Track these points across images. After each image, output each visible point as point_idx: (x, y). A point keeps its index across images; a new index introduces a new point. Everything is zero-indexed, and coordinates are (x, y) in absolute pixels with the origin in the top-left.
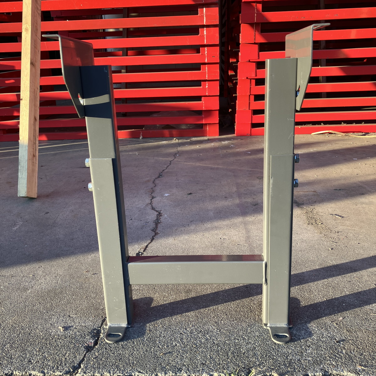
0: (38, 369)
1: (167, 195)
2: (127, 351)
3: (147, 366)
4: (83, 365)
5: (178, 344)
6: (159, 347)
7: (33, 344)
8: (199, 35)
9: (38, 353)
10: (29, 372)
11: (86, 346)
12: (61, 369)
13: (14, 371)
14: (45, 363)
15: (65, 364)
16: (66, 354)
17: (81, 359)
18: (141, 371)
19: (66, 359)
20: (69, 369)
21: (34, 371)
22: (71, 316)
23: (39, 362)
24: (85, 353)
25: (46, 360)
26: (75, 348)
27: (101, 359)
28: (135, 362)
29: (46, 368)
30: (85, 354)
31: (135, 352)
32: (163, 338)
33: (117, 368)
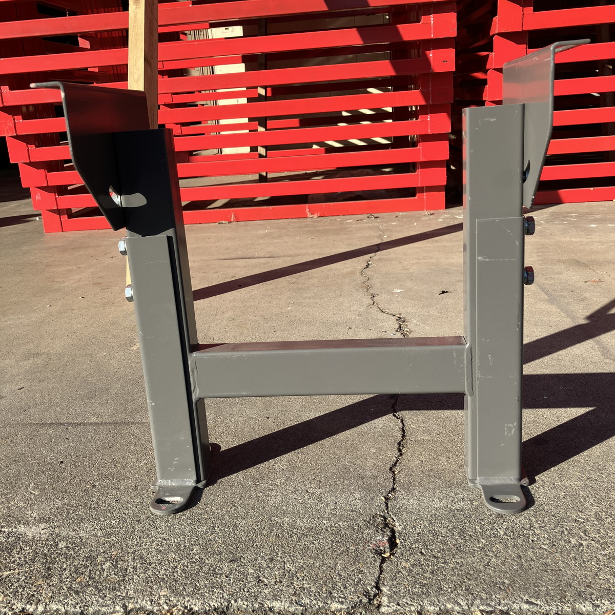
0: (287, 596)
1: (399, 291)
2: (474, 557)
3: (540, 590)
4: (388, 588)
5: (584, 543)
7: (252, 546)
8: (421, 23)
9: (271, 565)
10: (268, 602)
12: (340, 597)
13: (233, 602)
14: (298, 585)
16: (336, 565)
17: (376, 575)
18: (533, 600)
19: (340, 575)
20: (359, 597)
21: (279, 602)
22: (311, 491)
23: (281, 582)
24: (378, 564)
25: (295, 579)
26: (351, 553)
27: (423, 575)
28: (506, 581)
29: (304, 594)
30: (381, 567)
31: (494, 560)
33: (472, 594)
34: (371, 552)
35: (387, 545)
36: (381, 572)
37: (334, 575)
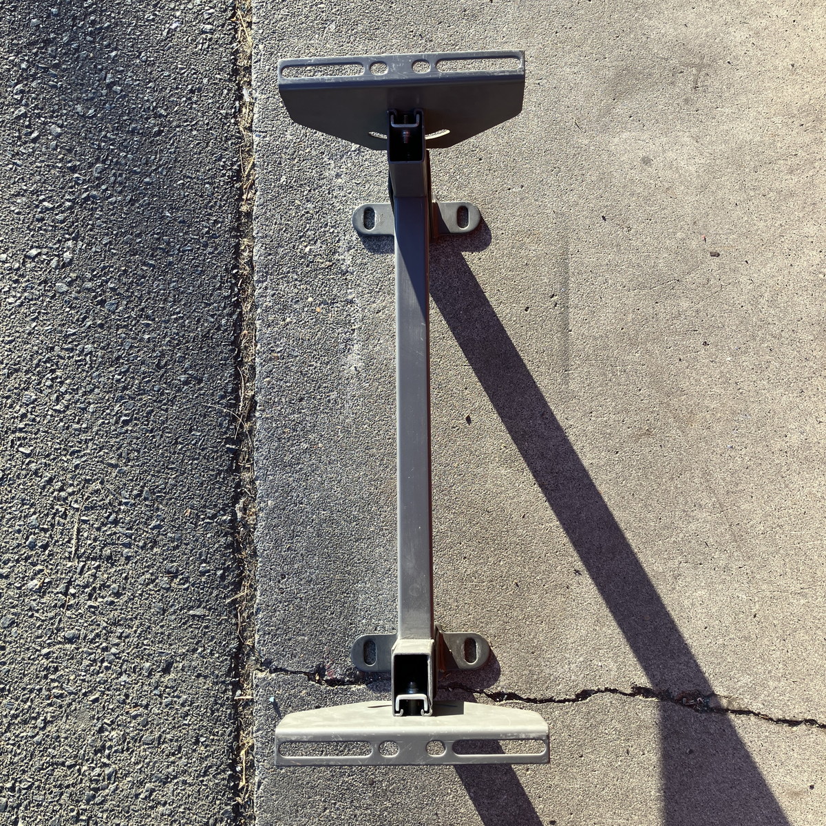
3: (273, 795)
4: (275, 677)
6: (326, 809)
11: (324, 666)
12: (264, 641)
15: (275, 645)
16: (303, 635)
17: (289, 669)
18: (262, 787)
19: (290, 640)
24: (303, 670)
27: (290, 706)
30: (301, 672)
32: (352, 815)
34: (320, 664)
35: (329, 678)
36: (295, 673)
37: (290, 635)
